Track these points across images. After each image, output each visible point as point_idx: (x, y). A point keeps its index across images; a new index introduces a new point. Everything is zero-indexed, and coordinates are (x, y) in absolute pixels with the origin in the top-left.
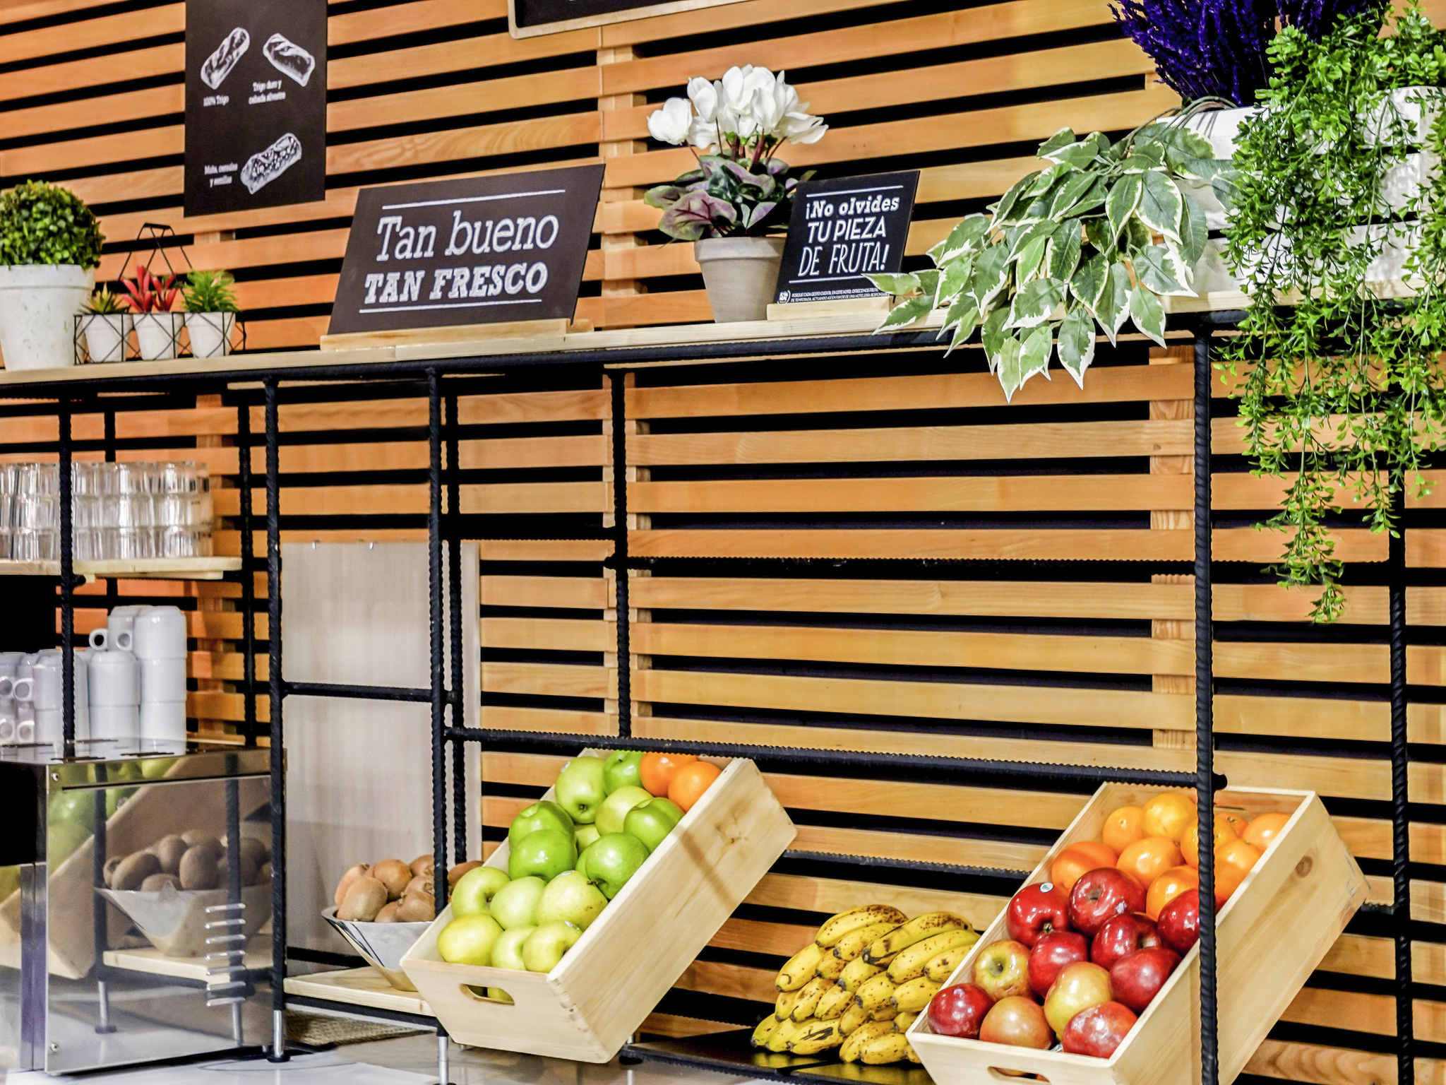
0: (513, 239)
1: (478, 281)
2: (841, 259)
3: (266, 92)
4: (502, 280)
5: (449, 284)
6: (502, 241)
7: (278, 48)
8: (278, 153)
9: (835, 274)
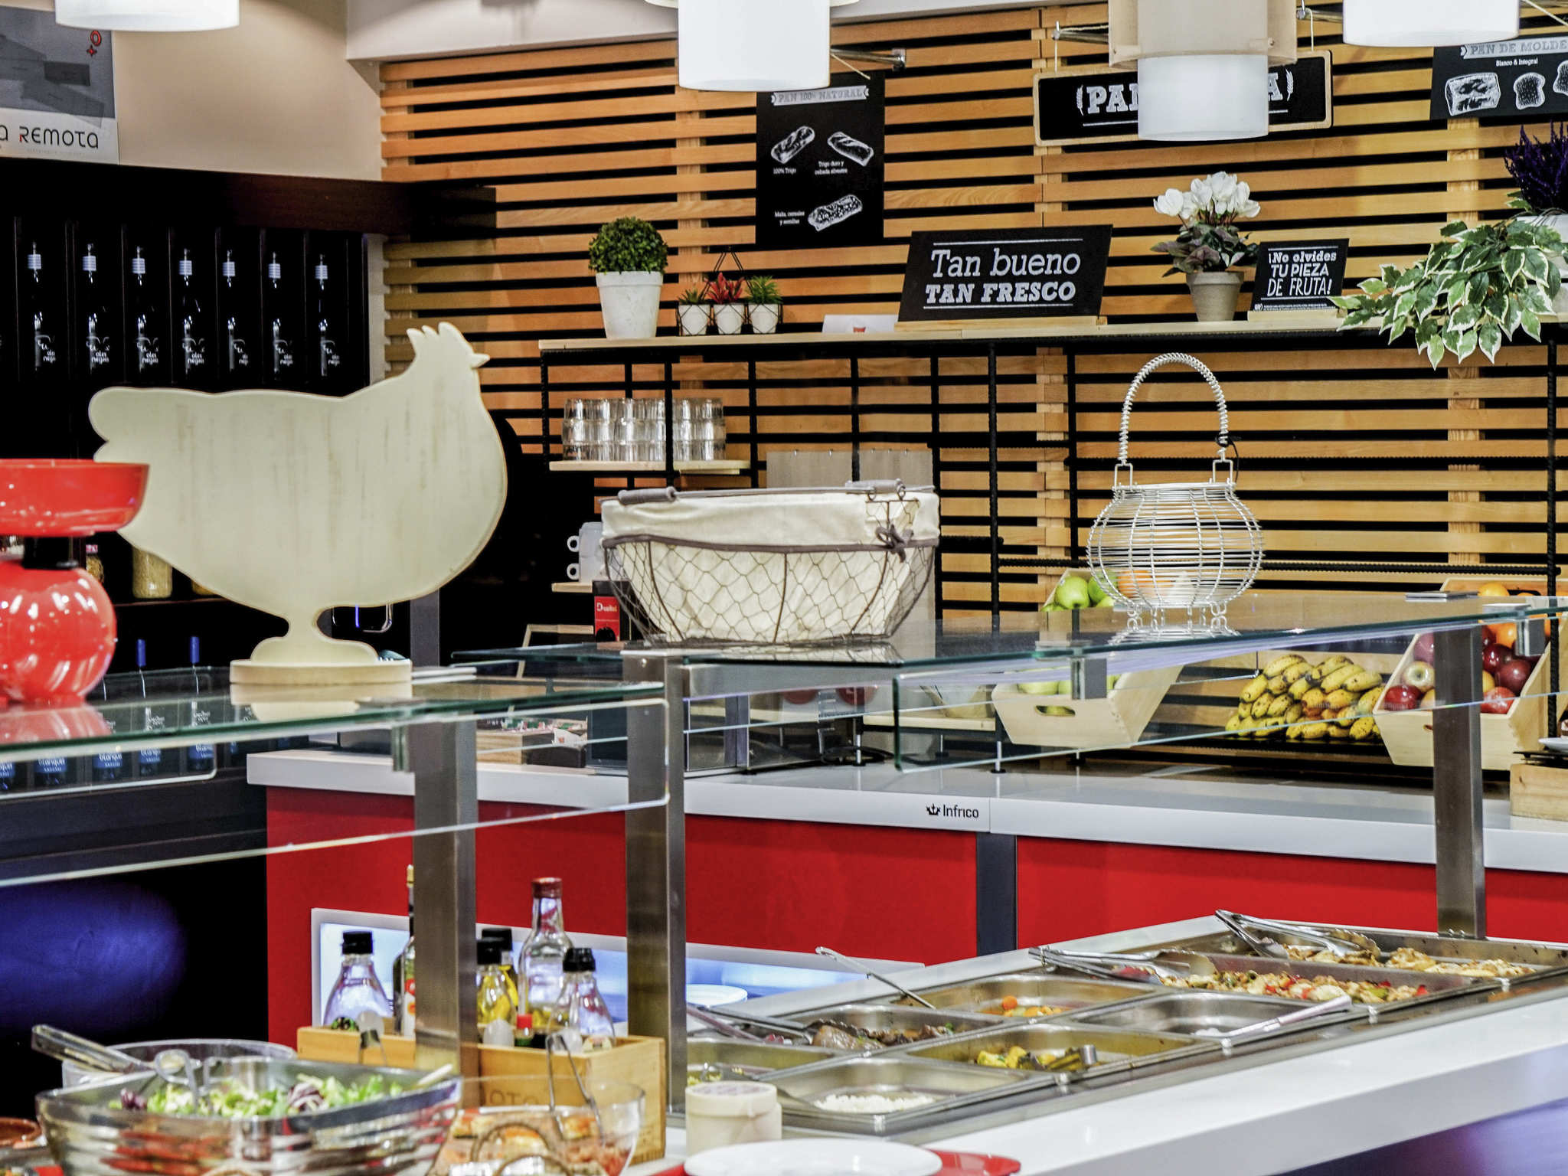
0: (1045, 267)
1: (1019, 292)
2: (1298, 287)
3: (830, 168)
4: (1038, 292)
5: (996, 294)
6: (1035, 268)
7: (842, 141)
8: (842, 207)
9: (1294, 295)
